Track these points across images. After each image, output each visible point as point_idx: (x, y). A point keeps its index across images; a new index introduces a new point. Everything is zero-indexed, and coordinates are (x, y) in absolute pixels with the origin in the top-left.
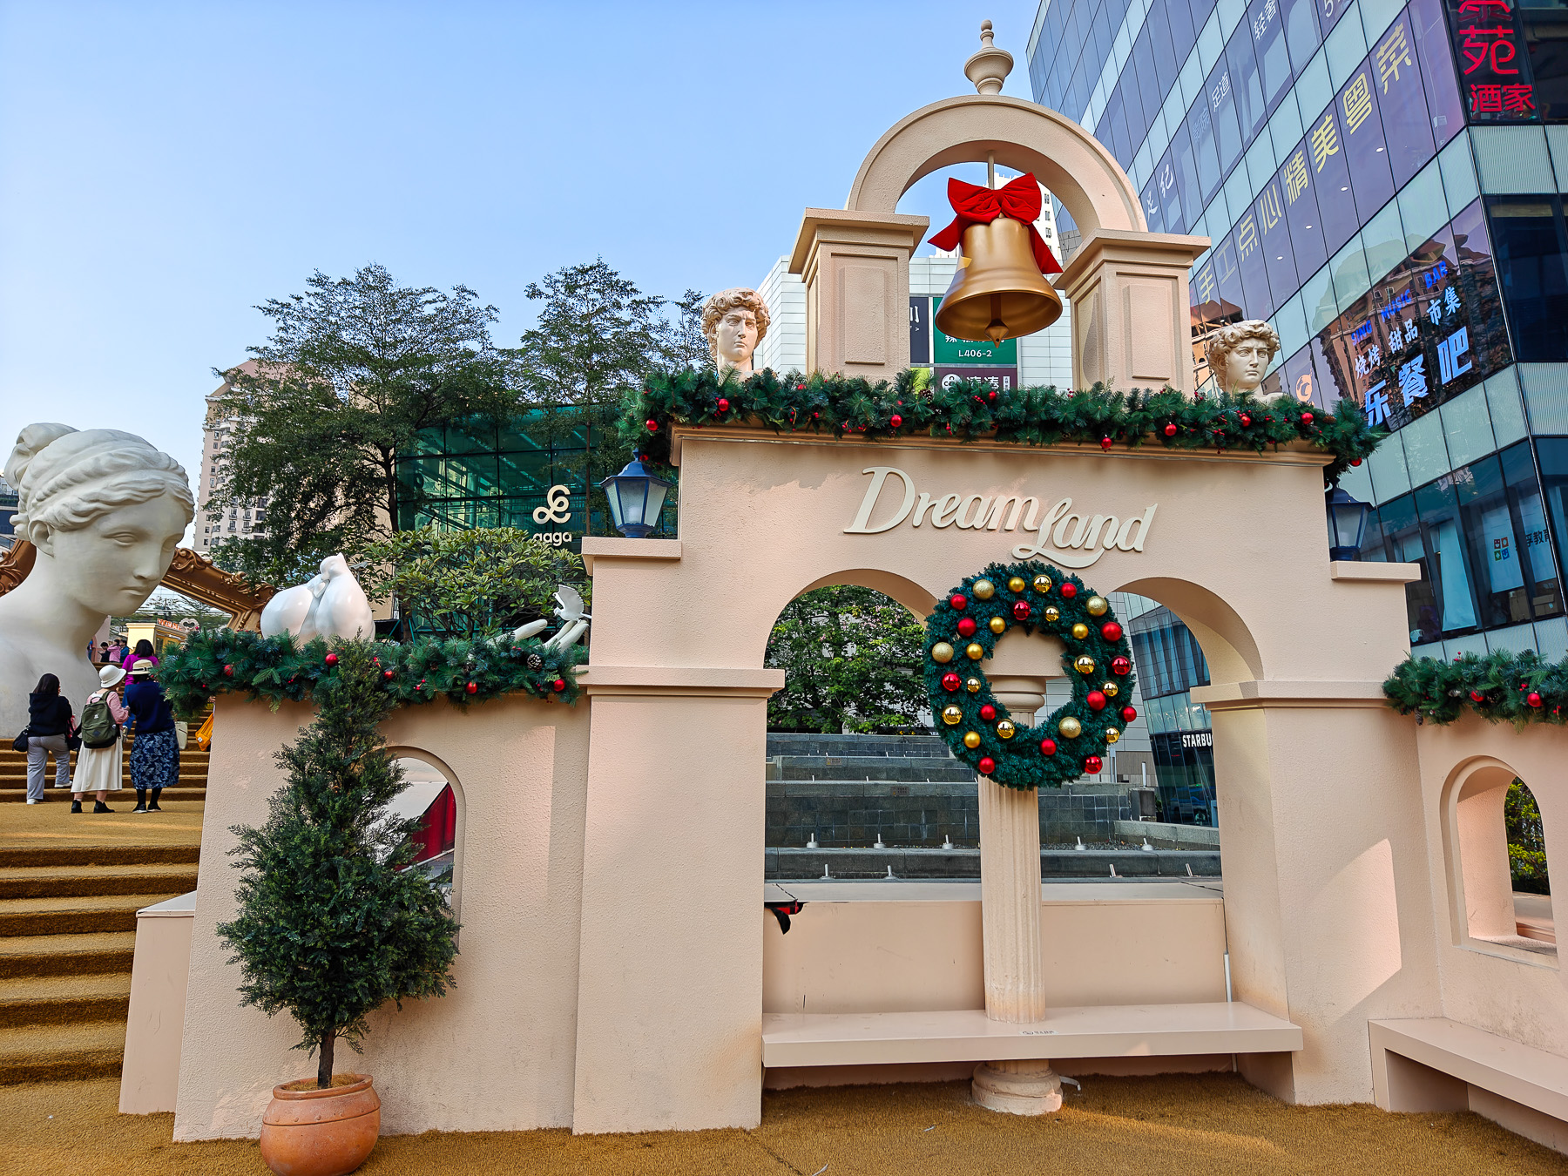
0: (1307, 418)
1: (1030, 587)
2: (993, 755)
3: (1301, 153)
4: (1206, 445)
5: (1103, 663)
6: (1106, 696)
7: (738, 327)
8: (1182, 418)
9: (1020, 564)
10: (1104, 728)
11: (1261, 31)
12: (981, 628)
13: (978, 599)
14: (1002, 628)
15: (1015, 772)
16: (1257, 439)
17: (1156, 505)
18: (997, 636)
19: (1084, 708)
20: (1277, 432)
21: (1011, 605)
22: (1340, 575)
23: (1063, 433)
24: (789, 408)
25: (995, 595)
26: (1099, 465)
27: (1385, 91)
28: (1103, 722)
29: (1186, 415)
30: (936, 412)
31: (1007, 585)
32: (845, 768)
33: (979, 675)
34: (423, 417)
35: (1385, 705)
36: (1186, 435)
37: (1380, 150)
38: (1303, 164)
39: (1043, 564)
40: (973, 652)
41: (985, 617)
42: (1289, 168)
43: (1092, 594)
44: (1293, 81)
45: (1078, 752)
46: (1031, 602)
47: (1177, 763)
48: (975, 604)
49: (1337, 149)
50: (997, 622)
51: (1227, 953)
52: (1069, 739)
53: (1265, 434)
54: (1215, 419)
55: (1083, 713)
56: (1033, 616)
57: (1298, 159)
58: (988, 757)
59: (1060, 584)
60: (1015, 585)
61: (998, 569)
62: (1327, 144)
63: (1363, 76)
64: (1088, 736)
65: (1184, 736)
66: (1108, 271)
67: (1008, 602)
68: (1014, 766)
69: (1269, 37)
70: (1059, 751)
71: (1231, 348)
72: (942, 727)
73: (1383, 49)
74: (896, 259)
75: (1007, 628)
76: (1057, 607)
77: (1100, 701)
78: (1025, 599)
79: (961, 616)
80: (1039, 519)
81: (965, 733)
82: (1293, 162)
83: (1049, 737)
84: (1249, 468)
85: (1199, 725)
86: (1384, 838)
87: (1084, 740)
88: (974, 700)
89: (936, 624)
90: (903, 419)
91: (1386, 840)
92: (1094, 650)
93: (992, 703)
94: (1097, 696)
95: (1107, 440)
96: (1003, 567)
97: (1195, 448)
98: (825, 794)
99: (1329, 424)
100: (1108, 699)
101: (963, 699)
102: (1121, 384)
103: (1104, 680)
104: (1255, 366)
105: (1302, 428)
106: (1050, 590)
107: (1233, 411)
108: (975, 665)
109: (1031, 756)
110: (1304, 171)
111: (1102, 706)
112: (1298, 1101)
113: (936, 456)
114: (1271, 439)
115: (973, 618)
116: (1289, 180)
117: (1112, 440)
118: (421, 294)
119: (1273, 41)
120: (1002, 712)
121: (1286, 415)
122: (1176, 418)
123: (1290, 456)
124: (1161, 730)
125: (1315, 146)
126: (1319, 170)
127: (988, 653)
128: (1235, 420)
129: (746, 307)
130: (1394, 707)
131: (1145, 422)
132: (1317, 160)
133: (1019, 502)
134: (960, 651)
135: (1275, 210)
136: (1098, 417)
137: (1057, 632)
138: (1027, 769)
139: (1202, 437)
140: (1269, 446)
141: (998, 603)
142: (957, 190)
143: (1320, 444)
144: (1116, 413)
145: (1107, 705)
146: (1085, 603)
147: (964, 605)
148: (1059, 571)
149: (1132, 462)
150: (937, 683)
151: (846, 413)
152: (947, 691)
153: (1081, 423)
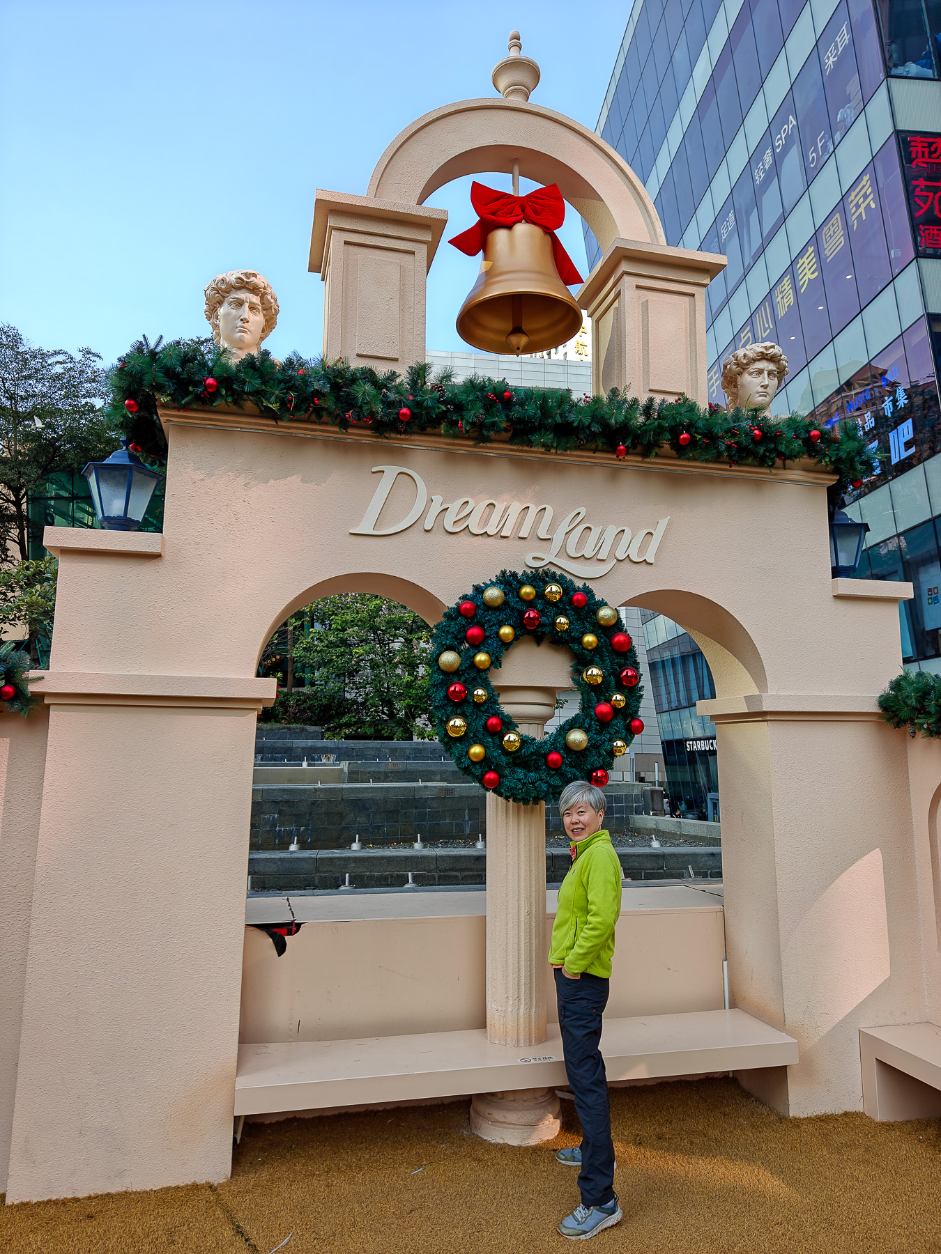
0: (814, 435)
1: (540, 595)
2: (497, 768)
3: (788, 277)
4: (717, 459)
5: (612, 674)
6: (614, 707)
7: (240, 312)
8: (696, 428)
9: (532, 572)
10: (611, 740)
11: (760, 177)
12: (489, 637)
13: (488, 607)
14: (511, 637)
15: (520, 786)
16: (768, 454)
17: (669, 517)
18: (506, 645)
19: (592, 719)
20: (787, 447)
21: (522, 614)
22: (841, 592)
23: (578, 438)
24: (287, 393)
25: (506, 603)
26: (614, 474)
27: (855, 228)
28: (610, 734)
29: (700, 424)
30: (448, 408)
31: (518, 593)
32: (404, 772)
33: (486, 685)
34: (50, 463)
35: (879, 718)
36: (700, 445)
37: (849, 277)
38: (790, 286)
39: (554, 573)
40: (480, 661)
41: (495, 625)
42: (779, 289)
43: (603, 604)
44: (784, 218)
45: (584, 764)
46: (541, 611)
47: (682, 764)
48: (485, 611)
49: (816, 274)
50: (506, 631)
51: (726, 960)
52: (576, 752)
53: (775, 449)
54: (727, 431)
55: (590, 725)
56: (543, 625)
57: (786, 281)
58: (493, 770)
59: (572, 593)
60: (526, 593)
61: (510, 576)
62: (809, 270)
63: (838, 216)
64: (596, 749)
65: (688, 742)
66: (628, 282)
67: (518, 610)
68: (519, 780)
69: (766, 182)
70: (566, 764)
71: (744, 369)
72: (446, 740)
73: (853, 194)
74: (413, 253)
75: (516, 638)
76: (567, 616)
77: (606, 714)
78: (535, 607)
79: (470, 623)
80: (552, 527)
81: (470, 746)
82: (782, 284)
83: (556, 749)
84: (759, 484)
85: (699, 734)
86: (876, 848)
87: (591, 753)
88: (480, 711)
89: (444, 632)
90: (413, 414)
91: (878, 850)
92: (602, 660)
93: (499, 714)
94: (604, 708)
95: (622, 447)
96: (514, 575)
97: (707, 461)
98: (379, 796)
99: (835, 443)
100: (616, 711)
101: (469, 710)
102: (636, 390)
103: (612, 692)
104: (766, 387)
105: (810, 447)
106: (560, 599)
107: (745, 424)
108: (484, 675)
109: (537, 769)
110: (791, 291)
111: (609, 718)
112: (792, 1114)
113: (451, 457)
114: (781, 455)
115: (482, 625)
116: (779, 299)
117: (627, 447)
118: (52, 355)
119: (770, 185)
120: (509, 724)
121: (795, 432)
122: (690, 427)
123: (797, 474)
124: (669, 737)
125: (799, 272)
126: (802, 291)
127: (496, 662)
128: (747, 433)
129: (249, 289)
130: (889, 720)
131: (660, 430)
132: (801, 283)
133: (534, 510)
134: (467, 660)
135: (768, 323)
136: (613, 421)
137: (567, 642)
138: (533, 783)
139: (715, 448)
140: (779, 462)
141: (508, 611)
142: (480, 195)
143: (826, 462)
144: (631, 419)
145: (615, 717)
146: (595, 613)
147: (473, 612)
148: (570, 580)
149: (646, 474)
150: (442, 694)
151: (350, 402)
152: (453, 702)
153: (596, 428)
